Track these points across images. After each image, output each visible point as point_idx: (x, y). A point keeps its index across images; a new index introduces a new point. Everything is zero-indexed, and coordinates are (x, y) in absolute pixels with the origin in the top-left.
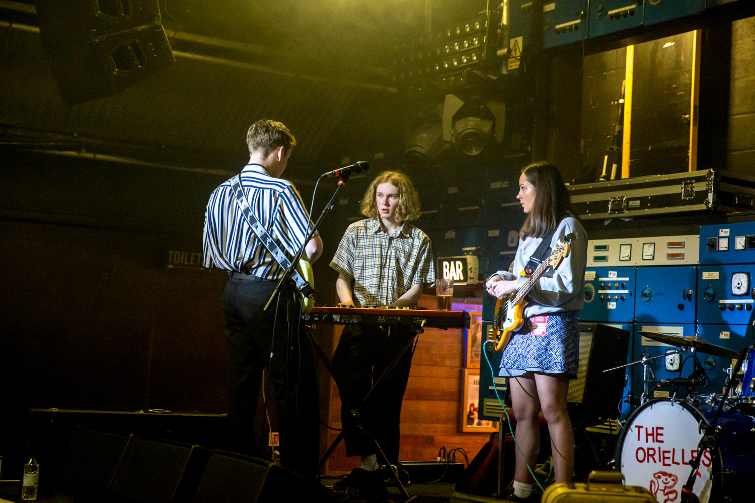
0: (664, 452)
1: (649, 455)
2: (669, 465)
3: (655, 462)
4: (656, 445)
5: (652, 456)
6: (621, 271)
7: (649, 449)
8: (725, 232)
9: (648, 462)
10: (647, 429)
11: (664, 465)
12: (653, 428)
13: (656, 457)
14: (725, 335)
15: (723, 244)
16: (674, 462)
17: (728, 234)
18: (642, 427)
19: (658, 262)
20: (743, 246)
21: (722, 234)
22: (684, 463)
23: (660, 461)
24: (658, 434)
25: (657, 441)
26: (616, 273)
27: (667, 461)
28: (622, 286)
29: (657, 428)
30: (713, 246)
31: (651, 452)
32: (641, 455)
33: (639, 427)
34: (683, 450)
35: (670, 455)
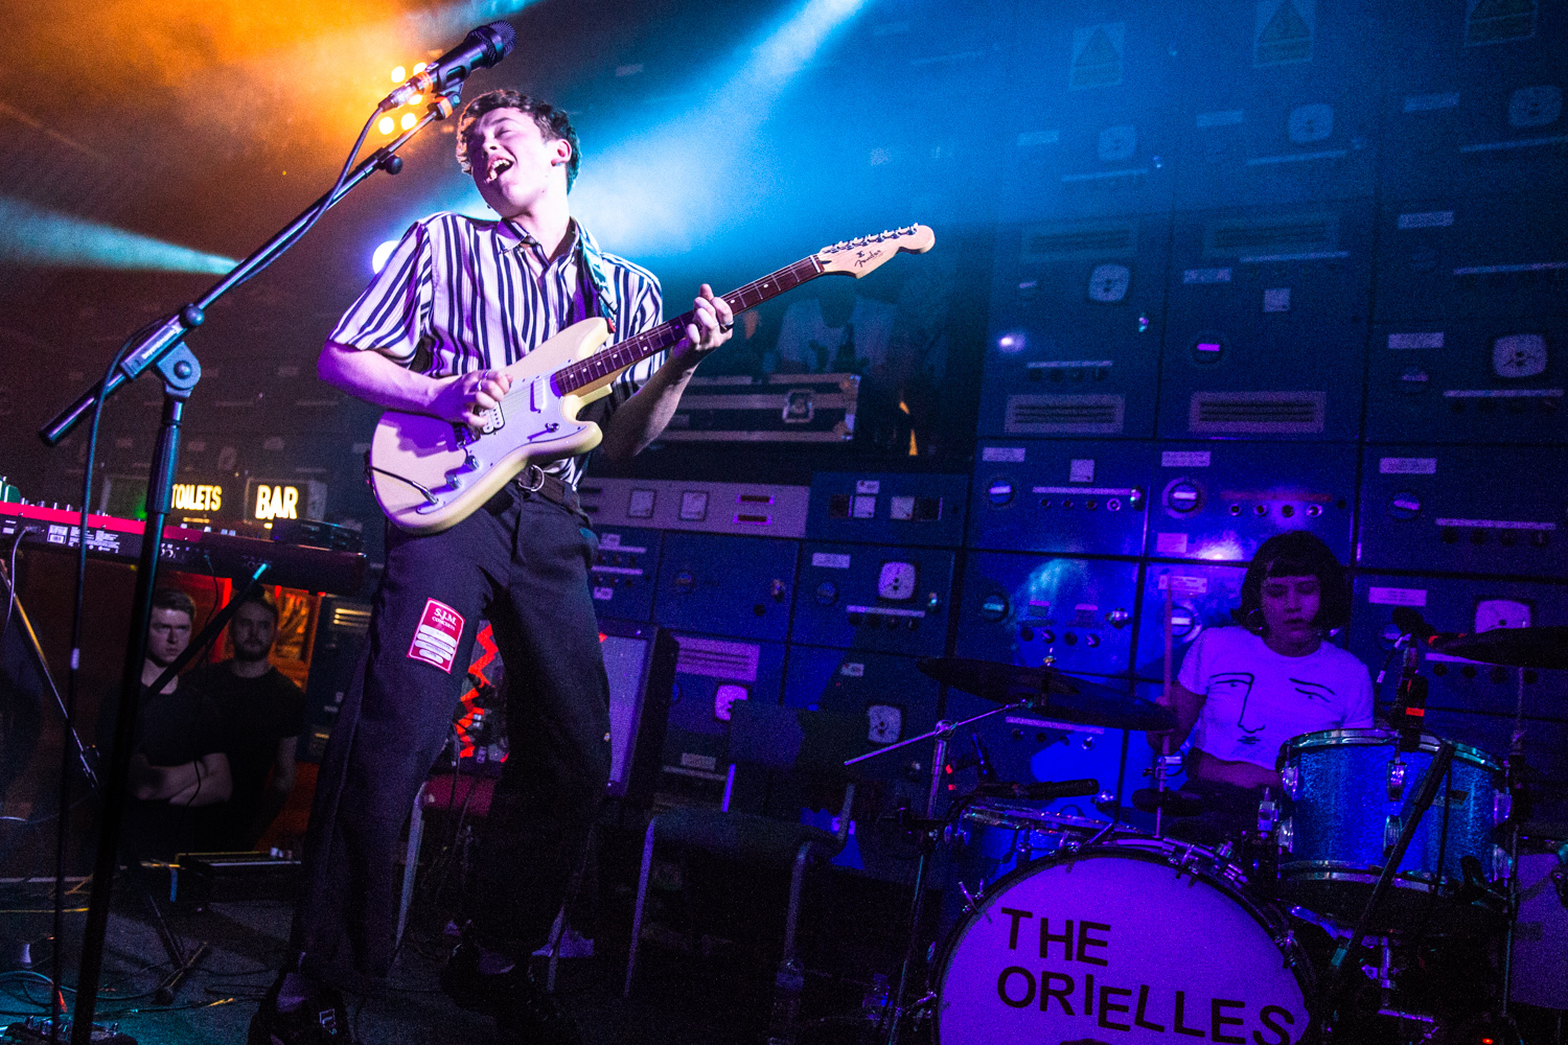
0: (1105, 991)
1: (1046, 991)
2: (1125, 1028)
3: (1069, 1010)
4: (1077, 970)
5: (1059, 995)
6: (629, 535)
7: (1046, 976)
8: (869, 486)
9: (1043, 1007)
10: (1044, 922)
11: (1103, 1022)
12: (1069, 924)
13: (1077, 999)
14: (853, 670)
15: (864, 507)
16: (1139, 1021)
17: (875, 491)
18: (1029, 915)
19: (713, 525)
20: (908, 515)
21: (862, 489)
22: (1179, 1029)
23: (1088, 1011)
24: (1084, 940)
25: (1081, 957)
26: (618, 537)
27: (1113, 1016)
28: (632, 561)
29: (1085, 925)
30: (842, 505)
31: (1057, 985)
32: (1017, 987)
33: (1016, 915)
34: (1180, 996)
35: (1132, 1002)
